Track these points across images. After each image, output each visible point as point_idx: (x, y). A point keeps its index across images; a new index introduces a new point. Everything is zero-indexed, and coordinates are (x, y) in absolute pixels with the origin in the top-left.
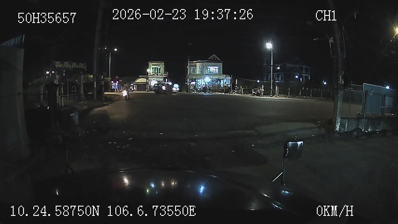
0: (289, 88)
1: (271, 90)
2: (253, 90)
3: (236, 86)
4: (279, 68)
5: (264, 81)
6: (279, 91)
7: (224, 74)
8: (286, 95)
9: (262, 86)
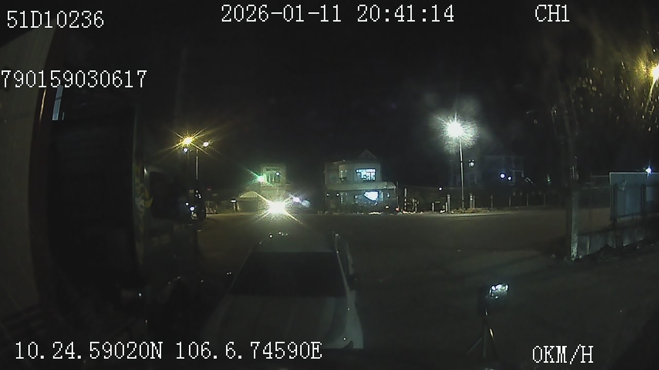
0: (492, 196)
1: (463, 202)
2: (433, 204)
3: (405, 200)
4: (472, 164)
5: (451, 188)
6: (475, 203)
7: (383, 180)
8: (487, 208)
9: (447, 197)
